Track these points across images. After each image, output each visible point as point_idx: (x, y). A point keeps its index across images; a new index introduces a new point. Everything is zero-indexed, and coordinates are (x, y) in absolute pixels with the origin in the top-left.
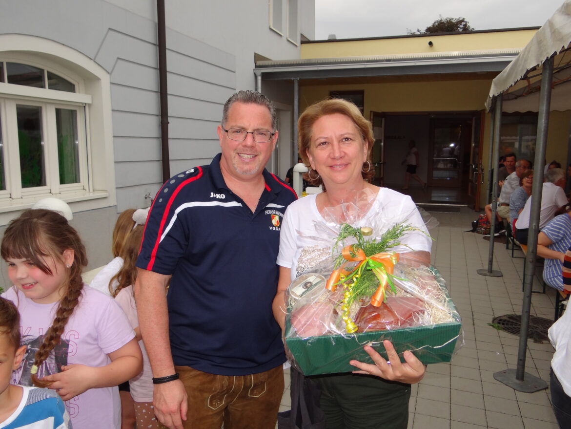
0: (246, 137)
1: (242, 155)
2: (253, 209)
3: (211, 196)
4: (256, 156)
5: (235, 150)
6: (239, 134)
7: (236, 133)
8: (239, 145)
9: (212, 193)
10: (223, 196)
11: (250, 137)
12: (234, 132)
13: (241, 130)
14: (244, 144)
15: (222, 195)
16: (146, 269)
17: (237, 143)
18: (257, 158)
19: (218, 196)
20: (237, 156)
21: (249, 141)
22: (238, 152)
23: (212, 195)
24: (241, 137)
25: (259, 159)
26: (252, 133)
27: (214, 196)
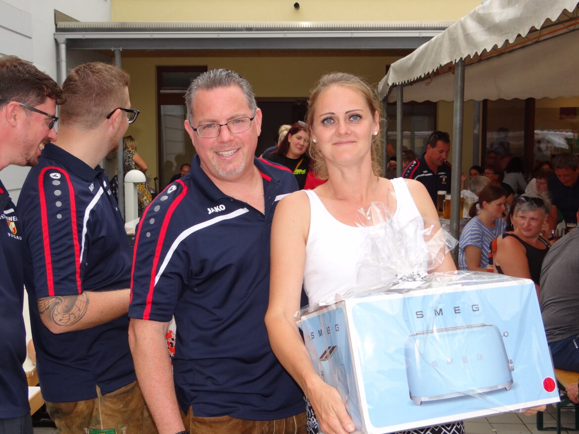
0: (220, 131)
1: (221, 153)
2: (261, 209)
3: (210, 213)
4: (238, 149)
5: (212, 149)
6: (211, 128)
9: (209, 209)
10: (222, 208)
11: (224, 128)
12: (204, 128)
13: (212, 123)
14: (219, 140)
15: (220, 206)
16: (142, 319)
17: (212, 140)
18: (240, 152)
19: (217, 209)
20: (215, 156)
21: (226, 135)
22: (216, 150)
23: (210, 211)
24: (214, 131)
25: (243, 152)
26: (226, 124)
27: (213, 211)
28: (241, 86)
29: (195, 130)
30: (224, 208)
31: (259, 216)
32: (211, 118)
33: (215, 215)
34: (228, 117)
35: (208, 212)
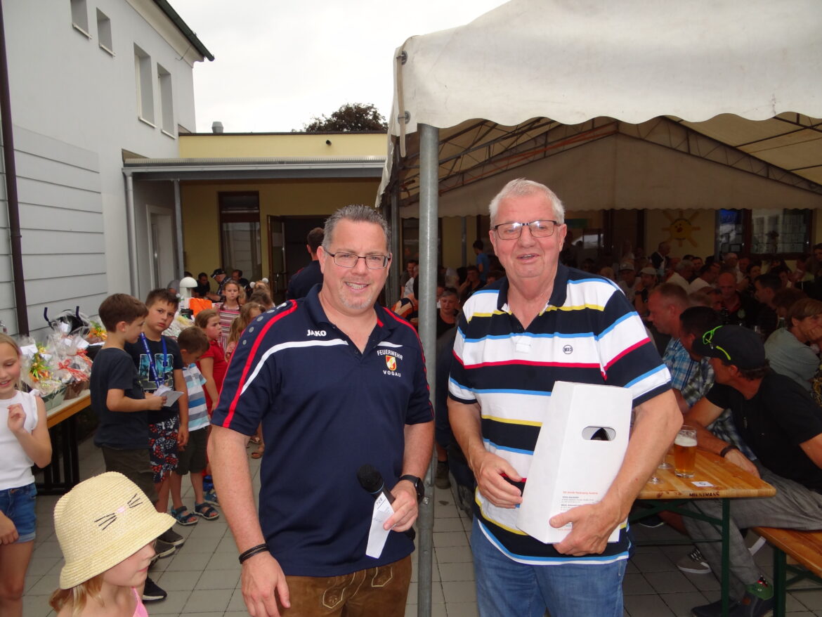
3: (308, 335)
6: (347, 258)
9: (309, 331)
10: (323, 333)
15: (322, 332)
19: (317, 334)
20: (345, 286)
23: (310, 333)
27: (312, 333)
29: (333, 256)
30: (325, 334)
35: (307, 333)
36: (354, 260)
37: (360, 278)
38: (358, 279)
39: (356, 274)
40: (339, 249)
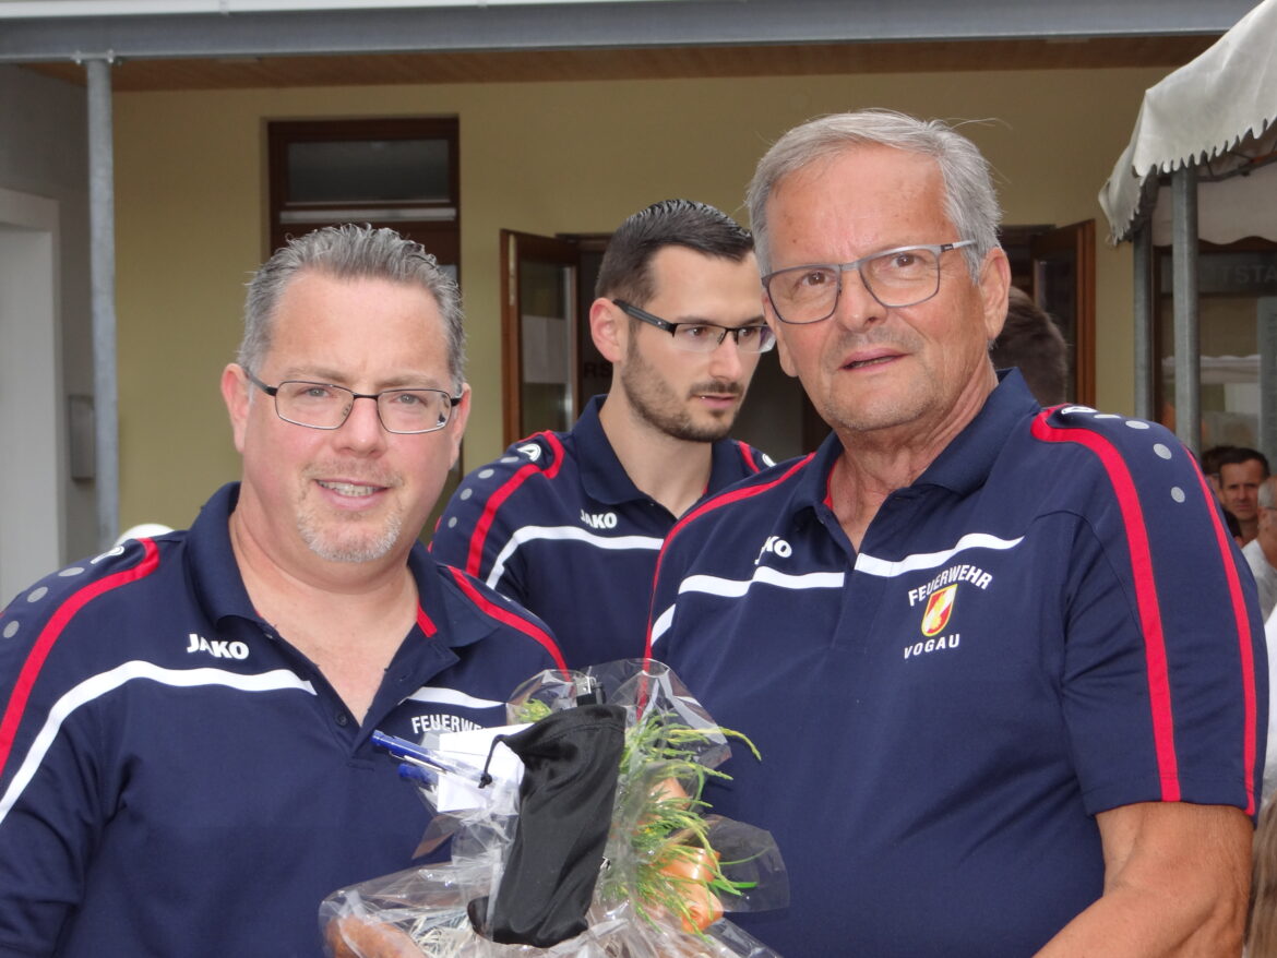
0: (348, 413)
1: (332, 484)
3: (190, 650)
4: (385, 486)
5: (306, 467)
6: (318, 399)
7: (307, 398)
8: (319, 446)
9: (193, 638)
10: (239, 650)
11: (365, 409)
12: (301, 393)
13: (328, 385)
14: (341, 440)
15: (234, 645)
17: (315, 438)
19: (218, 649)
21: (362, 429)
22: (318, 475)
23: (196, 644)
24: (325, 413)
25: (396, 501)
26: (375, 398)
27: (204, 646)
28: (437, 296)
29: (272, 392)
30: (245, 653)
31: (344, 720)
32: (333, 366)
33: (203, 660)
34: (387, 376)
35: (188, 644)
36: (341, 403)
37: (360, 462)
38: (353, 468)
39: (347, 449)
40: (292, 371)
